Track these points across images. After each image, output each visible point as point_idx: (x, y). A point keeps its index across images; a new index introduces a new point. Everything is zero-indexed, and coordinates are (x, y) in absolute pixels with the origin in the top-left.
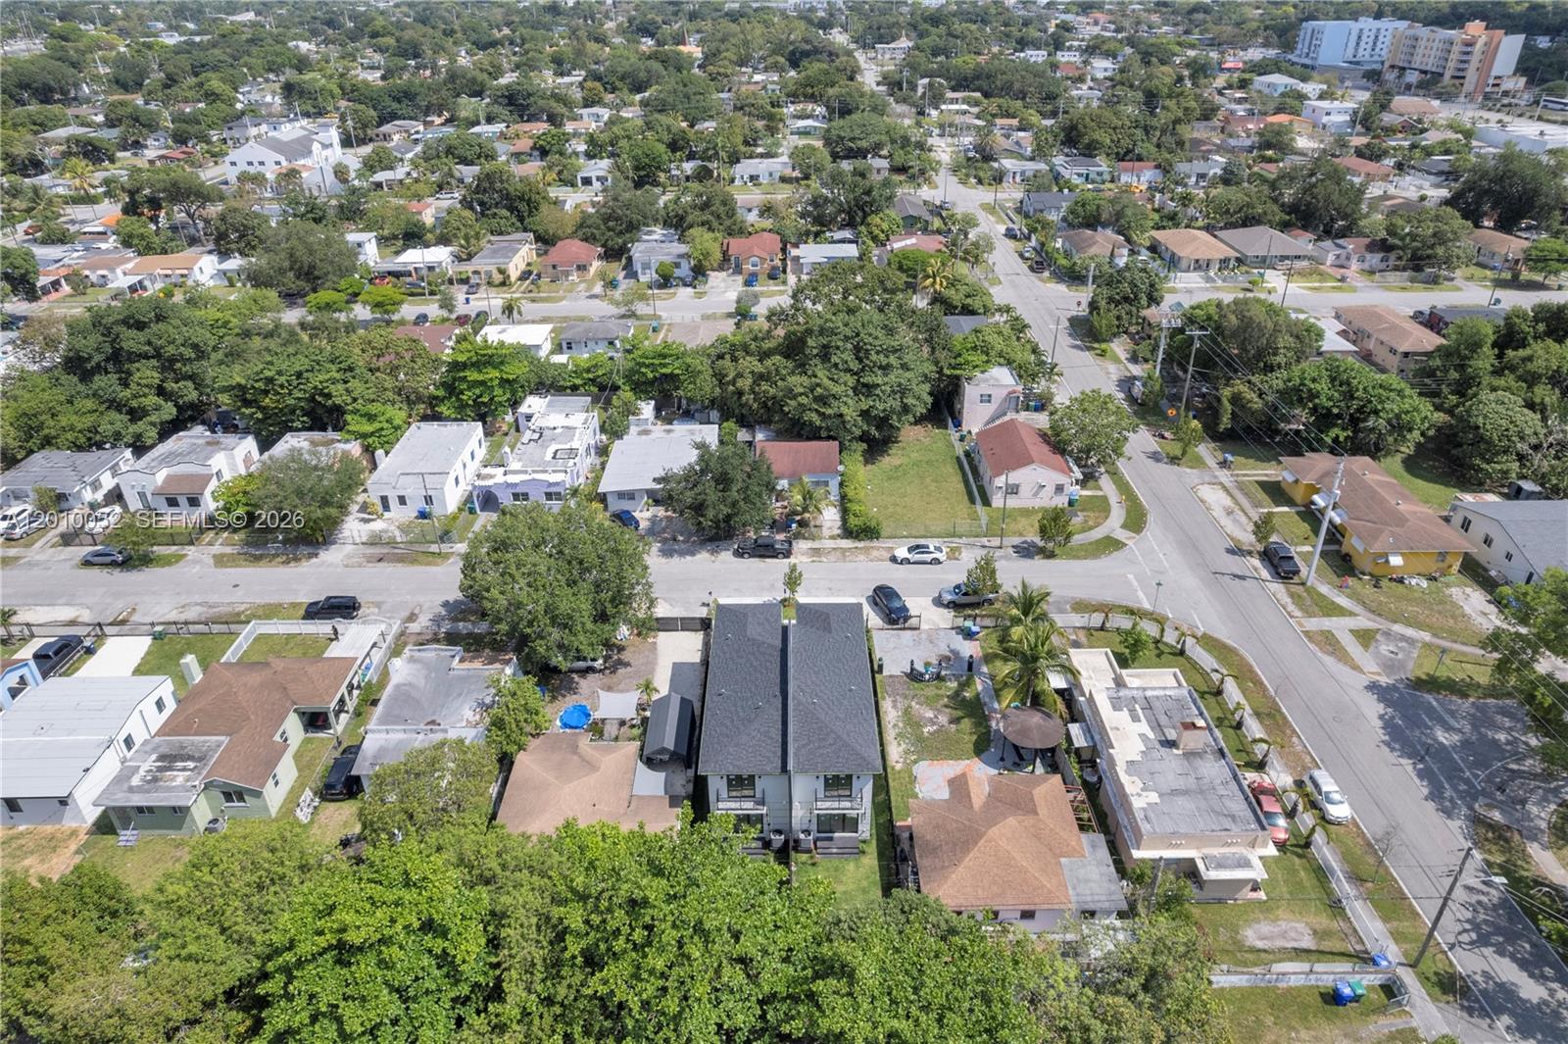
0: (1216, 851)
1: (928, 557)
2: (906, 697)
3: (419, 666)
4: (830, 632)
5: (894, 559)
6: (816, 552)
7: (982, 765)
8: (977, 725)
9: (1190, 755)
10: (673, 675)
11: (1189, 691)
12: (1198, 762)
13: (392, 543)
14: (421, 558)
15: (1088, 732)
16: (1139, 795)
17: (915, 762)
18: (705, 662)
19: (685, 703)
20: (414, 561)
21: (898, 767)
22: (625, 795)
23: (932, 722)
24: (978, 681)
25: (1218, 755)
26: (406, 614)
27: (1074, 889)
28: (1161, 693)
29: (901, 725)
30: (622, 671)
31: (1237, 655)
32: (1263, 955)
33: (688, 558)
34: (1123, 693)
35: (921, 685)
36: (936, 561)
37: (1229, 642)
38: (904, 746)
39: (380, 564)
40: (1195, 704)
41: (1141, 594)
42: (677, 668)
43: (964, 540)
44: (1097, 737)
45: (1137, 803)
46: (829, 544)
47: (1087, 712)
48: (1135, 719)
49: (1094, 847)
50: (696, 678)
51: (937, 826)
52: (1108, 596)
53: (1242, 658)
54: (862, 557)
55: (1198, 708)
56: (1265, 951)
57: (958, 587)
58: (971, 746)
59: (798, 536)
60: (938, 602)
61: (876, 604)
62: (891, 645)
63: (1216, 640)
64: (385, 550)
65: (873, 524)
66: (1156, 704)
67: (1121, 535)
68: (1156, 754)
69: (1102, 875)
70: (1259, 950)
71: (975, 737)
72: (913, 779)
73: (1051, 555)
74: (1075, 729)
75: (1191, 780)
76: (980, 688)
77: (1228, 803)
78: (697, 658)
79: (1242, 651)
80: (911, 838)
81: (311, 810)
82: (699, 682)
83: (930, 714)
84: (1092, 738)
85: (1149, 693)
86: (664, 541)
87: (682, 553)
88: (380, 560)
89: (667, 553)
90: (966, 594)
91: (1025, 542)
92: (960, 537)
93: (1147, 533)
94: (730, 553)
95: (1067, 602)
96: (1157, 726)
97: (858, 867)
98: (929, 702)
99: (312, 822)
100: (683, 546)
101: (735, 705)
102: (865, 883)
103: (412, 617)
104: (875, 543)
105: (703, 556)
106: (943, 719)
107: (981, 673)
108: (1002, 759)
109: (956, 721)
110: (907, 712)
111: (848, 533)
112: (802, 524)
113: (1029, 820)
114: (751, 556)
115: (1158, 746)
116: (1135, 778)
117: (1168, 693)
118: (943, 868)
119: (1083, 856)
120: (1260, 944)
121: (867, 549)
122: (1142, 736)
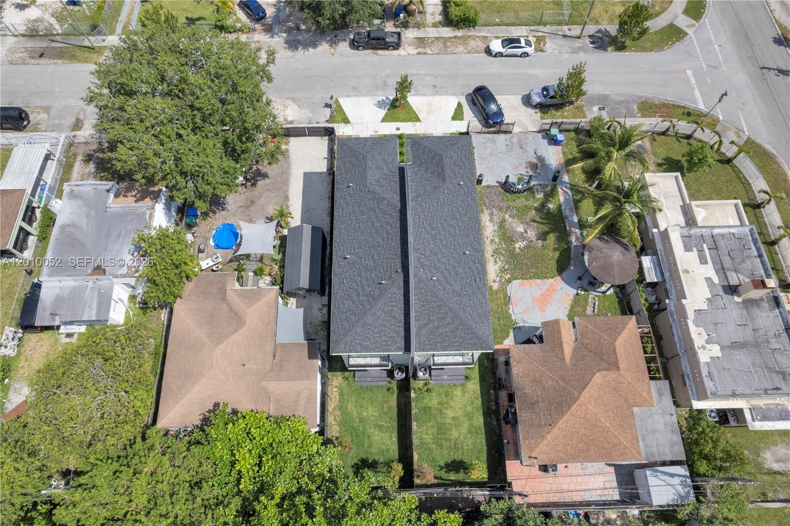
0: (762, 402)
1: (519, 51)
2: (500, 209)
3: (79, 203)
4: (444, 180)
5: (488, 51)
6: (421, 42)
7: (563, 285)
8: (560, 239)
9: (749, 303)
10: (305, 187)
11: (751, 230)
12: (756, 311)
13: (49, 35)
14: (79, 53)
15: (658, 265)
16: (704, 348)
17: (509, 281)
18: (331, 172)
19: (316, 230)
20: (73, 58)
21: (495, 286)
22: (269, 348)
23: (522, 237)
24: (560, 191)
25: (773, 303)
26: (72, 120)
27: (644, 440)
28: (726, 230)
29: (497, 240)
30: (261, 183)
31: (776, 163)
32: (778, 477)
33: (311, 50)
34: (694, 231)
35: (514, 196)
36: (525, 55)
37: (769, 148)
38: (499, 263)
39: (42, 61)
40: (755, 244)
41: (697, 93)
42: (308, 177)
43: (548, 29)
44: (667, 275)
45: (704, 357)
46: (432, 33)
47: (659, 246)
48: (703, 261)
49: (660, 394)
50: (323, 189)
51: (534, 380)
52: (670, 95)
53: (779, 166)
54: (461, 48)
55: (758, 250)
56: (780, 473)
57: (545, 89)
58: (553, 263)
59: (405, 25)
60: (527, 101)
61: (474, 104)
62: (488, 152)
63: (758, 146)
64: (44, 44)
65: (472, 15)
66: (721, 243)
67: (683, 22)
68: (720, 303)
69: (666, 425)
70: (775, 473)
71: (557, 254)
72: (507, 300)
73: (621, 47)
74: (647, 261)
75: (749, 332)
76: (562, 199)
77: (780, 358)
78: (323, 167)
79: (780, 159)
80: (507, 363)
81: (16, 342)
82: (326, 194)
83: (520, 229)
84: (662, 274)
85: (716, 231)
86: (289, 31)
87: (306, 46)
88: (41, 56)
89: (292, 45)
90: (552, 97)
91: (599, 31)
92: (545, 24)
93: (706, 20)
94: (346, 44)
95: (634, 102)
96: (721, 270)
97: (464, 392)
98: (520, 214)
99: (19, 354)
100: (306, 36)
101: (360, 275)
102: (469, 409)
103: (78, 125)
104: (472, 32)
105: (324, 47)
106: (532, 234)
107: (563, 183)
108: (580, 278)
109: (543, 236)
110: (502, 224)
111: (448, 21)
112: (410, 13)
113: (611, 375)
114: (364, 48)
115: (722, 293)
116: (701, 329)
117: (732, 230)
118: (539, 426)
119: (652, 405)
120: (776, 467)
121: (464, 39)
122: (708, 280)
